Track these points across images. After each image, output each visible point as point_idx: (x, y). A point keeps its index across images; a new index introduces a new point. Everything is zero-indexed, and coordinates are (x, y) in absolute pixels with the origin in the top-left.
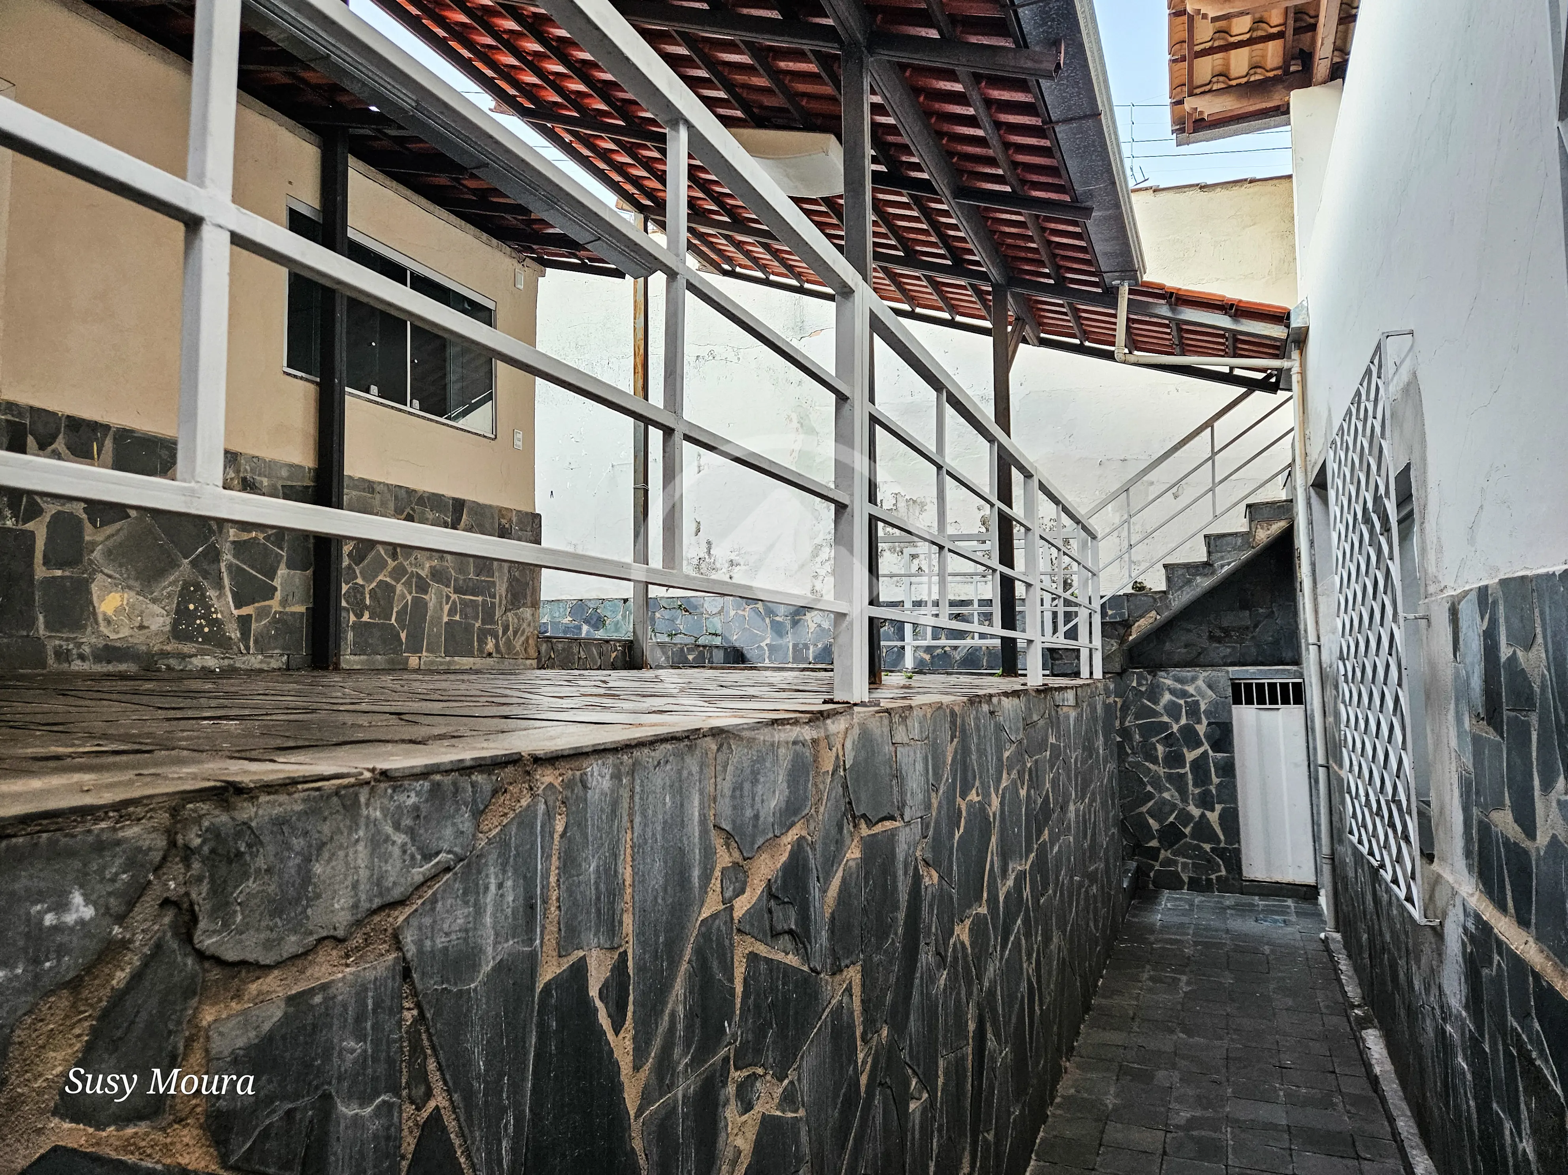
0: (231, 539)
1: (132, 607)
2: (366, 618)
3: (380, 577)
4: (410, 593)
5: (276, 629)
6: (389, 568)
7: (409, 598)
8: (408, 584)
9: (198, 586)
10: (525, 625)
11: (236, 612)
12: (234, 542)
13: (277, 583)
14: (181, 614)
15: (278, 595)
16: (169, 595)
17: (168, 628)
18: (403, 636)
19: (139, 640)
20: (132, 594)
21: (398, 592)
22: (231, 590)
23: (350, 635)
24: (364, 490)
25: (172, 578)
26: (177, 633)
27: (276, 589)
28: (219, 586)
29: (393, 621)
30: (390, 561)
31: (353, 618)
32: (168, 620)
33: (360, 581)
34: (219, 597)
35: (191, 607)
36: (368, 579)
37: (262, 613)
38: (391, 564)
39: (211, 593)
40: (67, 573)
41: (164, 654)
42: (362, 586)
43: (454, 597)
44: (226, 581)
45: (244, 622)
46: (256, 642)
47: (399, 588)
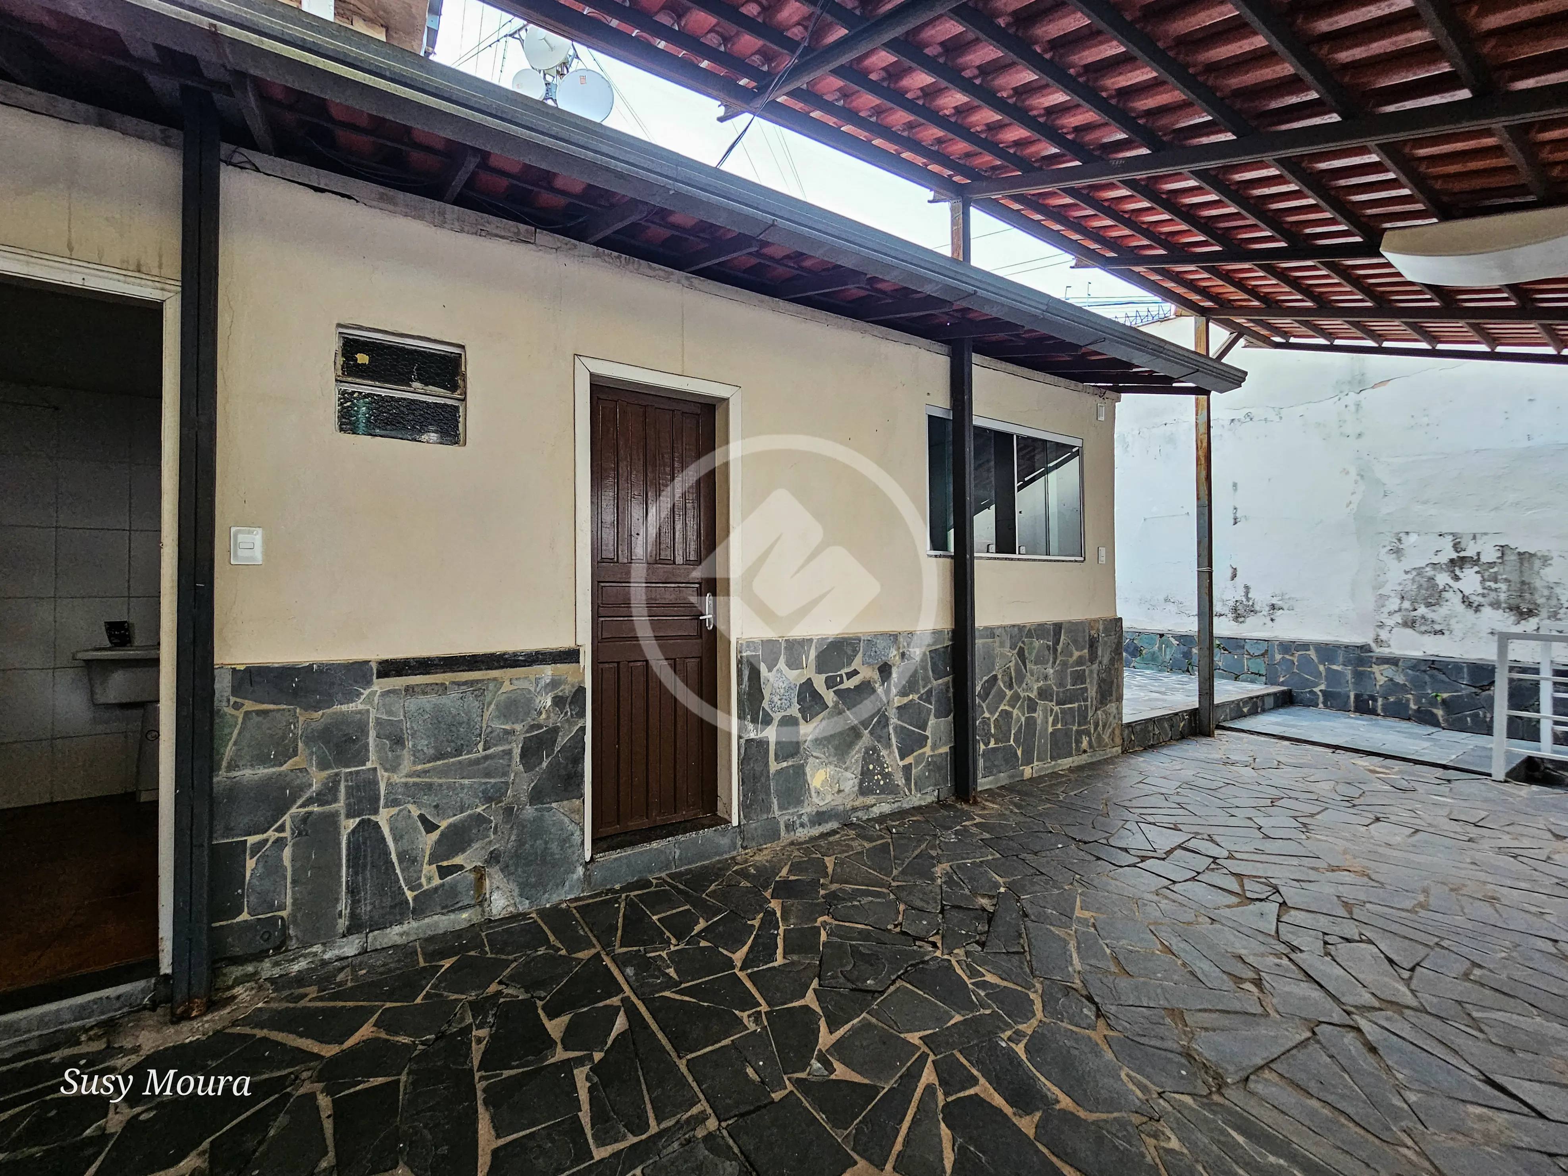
0: (896, 705)
1: (832, 777)
2: (992, 745)
3: (1002, 707)
4: (1023, 715)
5: (929, 771)
6: (1007, 698)
7: (1023, 719)
8: (1021, 708)
9: (874, 749)
10: (1111, 719)
11: (901, 764)
12: (898, 708)
13: (928, 733)
14: (865, 774)
15: (929, 742)
16: (857, 761)
17: (857, 788)
18: (1019, 753)
19: (839, 800)
20: (832, 767)
21: (1014, 716)
22: (898, 747)
23: (981, 762)
24: (987, 637)
25: (857, 748)
26: (863, 791)
27: (927, 737)
28: (888, 746)
29: (1012, 742)
30: (1007, 691)
31: (982, 747)
32: (857, 781)
33: (987, 715)
34: (888, 755)
35: (871, 767)
36: (992, 713)
37: (918, 762)
38: (1009, 693)
39: (884, 753)
40: (790, 763)
41: (855, 809)
42: (989, 719)
43: (1056, 708)
44: (894, 740)
45: (907, 769)
46: (916, 784)
47: (1015, 712)
